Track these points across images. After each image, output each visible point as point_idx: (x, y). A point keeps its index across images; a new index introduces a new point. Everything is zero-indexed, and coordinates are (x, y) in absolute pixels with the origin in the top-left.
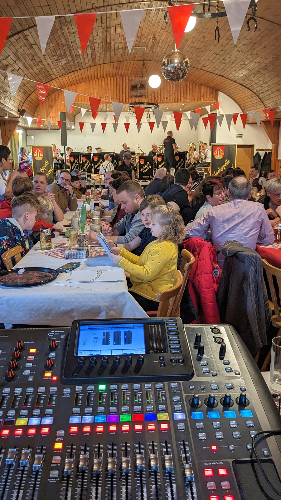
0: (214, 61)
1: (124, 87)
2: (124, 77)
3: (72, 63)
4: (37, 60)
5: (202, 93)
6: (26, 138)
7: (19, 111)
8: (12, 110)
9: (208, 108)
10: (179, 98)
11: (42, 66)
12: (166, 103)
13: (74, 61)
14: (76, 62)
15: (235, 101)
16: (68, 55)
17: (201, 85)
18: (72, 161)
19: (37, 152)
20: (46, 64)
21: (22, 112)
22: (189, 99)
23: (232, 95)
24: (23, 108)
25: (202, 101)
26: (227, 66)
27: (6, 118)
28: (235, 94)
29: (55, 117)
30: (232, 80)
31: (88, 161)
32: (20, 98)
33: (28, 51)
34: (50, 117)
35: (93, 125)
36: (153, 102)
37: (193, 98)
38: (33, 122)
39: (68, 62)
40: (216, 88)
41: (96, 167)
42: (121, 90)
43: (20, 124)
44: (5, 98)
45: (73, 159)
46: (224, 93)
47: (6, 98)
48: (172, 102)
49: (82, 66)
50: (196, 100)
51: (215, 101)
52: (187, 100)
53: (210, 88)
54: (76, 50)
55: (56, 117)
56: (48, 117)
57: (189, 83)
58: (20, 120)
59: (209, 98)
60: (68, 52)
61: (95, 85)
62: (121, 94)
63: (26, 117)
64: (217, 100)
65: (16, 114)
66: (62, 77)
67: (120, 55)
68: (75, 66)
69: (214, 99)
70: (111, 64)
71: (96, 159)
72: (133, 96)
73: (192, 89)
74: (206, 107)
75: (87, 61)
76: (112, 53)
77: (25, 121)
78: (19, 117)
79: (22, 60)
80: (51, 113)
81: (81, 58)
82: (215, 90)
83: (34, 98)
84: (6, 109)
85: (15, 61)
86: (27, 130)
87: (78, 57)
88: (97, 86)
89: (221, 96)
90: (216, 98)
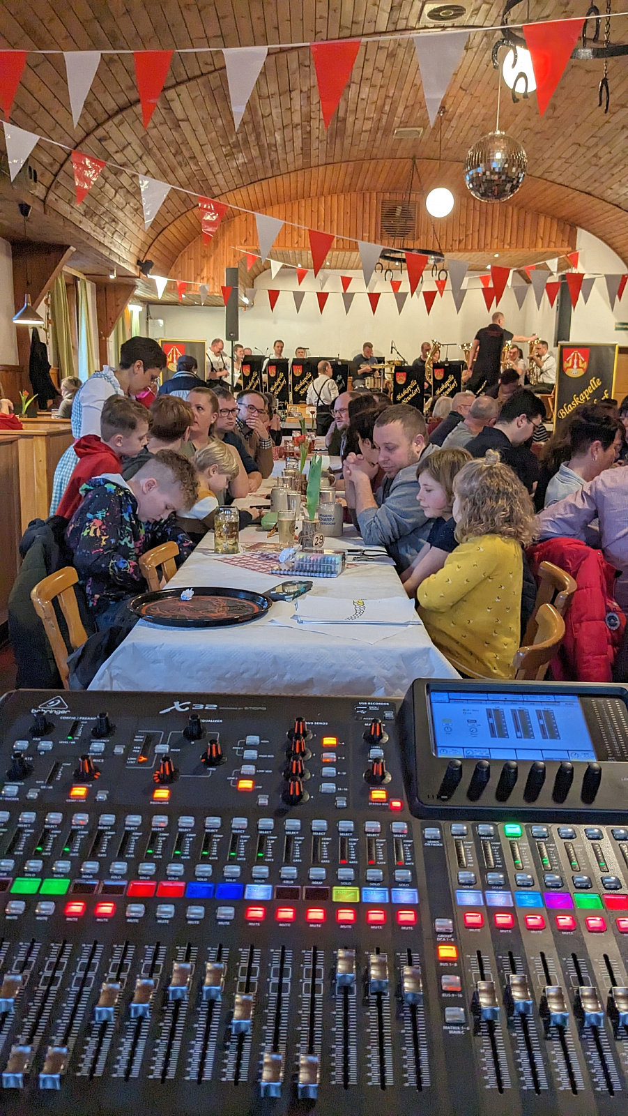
0: (570, 161)
1: (367, 215)
2: (368, 194)
3: (258, 162)
4: (187, 154)
5: (541, 231)
6: (147, 323)
7: (139, 262)
8: (125, 261)
9: (553, 264)
10: (489, 242)
11: (194, 168)
12: (459, 250)
13: (262, 156)
14: (267, 160)
15: (615, 249)
16: (252, 145)
17: (538, 213)
18: (247, 375)
19: (173, 354)
20: (204, 162)
21: (144, 266)
22: (510, 244)
23: (608, 236)
24: (148, 257)
25: (540, 249)
26: (602, 171)
27: (112, 277)
28: (613, 234)
29: (213, 279)
30: (610, 203)
31: (281, 375)
32: (142, 236)
33: (169, 134)
34: (203, 278)
35: (299, 297)
36: (430, 248)
37: (520, 242)
38: (168, 290)
39: (251, 161)
40: (571, 220)
41: (297, 389)
42: (360, 221)
43: (138, 292)
44: (113, 234)
45: (249, 371)
46: (589, 231)
47: (115, 235)
48: (472, 250)
49: (279, 168)
50: (527, 244)
51: (570, 249)
52: (506, 246)
53: (559, 220)
54: (271, 135)
55: (216, 279)
56: (199, 278)
57: (510, 208)
58: (138, 282)
59: (555, 243)
60: (252, 139)
61: (303, 209)
62: (360, 232)
63: (153, 277)
64: (574, 247)
65: (133, 271)
66: (235, 192)
67: (363, 146)
68: (265, 168)
69: (566, 244)
70: (343, 164)
71: (298, 372)
72: (386, 235)
73: (518, 221)
74: (548, 262)
75: (290, 157)
76: (347, 142)
77: (151, 286)
78: (139, 277)
79: (155, 155)
80: (205, 270)
81: (279, 151)
82: (569, 225)
83: (170, 237)
84: (113, 258)
85: (140, 155)
86: (151, 307)
87: (274, 148)
88: (309, 212)
89: (583, 237)
90: (572, 242)
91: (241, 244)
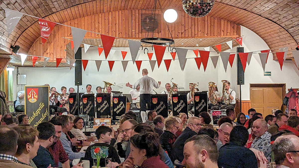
1: (134, 22)
2: (134, 11)
5: (222, 27)
6: (17, 77)
7: (12, 47)
8: (3, 46)
9: (230, 43)
10: (196, 33)
12: (182, 38)
15: (260, 36)
17: (220, 19)
21: (15, 49)
24: (17, 44)
28: (259, 28)
29: (53, 54)
30: (256, 14)
31: (90, 103)
32: (13, 33)
34: (47, 53)
35: (98, 63)
36: (167, 37)
38: (27, 60)
40: (238, 22)
41: (99, 109)
42: (130, 24)
43: (11, 61)
46: (246, 27)
50: (216, 34)
52: (205, 35)
53: (231, 22)
56: (45, 53)
59: (229, 33)
62: (130, 29)
63: (19, 54)
64: (239, 35)
65: (8, 51)
69: (236, 34)
71: (100, 100)
72: (144, 30)
74: (227, 43)
77: (19, 58)
78: (12, 55)
80: (49, 49)
82: (236, 25)
83: (29, 33)
86: (19, 69)
88: (103, 20)
89: (244, 30)
90: (238, 33)
91: (68, 36)
